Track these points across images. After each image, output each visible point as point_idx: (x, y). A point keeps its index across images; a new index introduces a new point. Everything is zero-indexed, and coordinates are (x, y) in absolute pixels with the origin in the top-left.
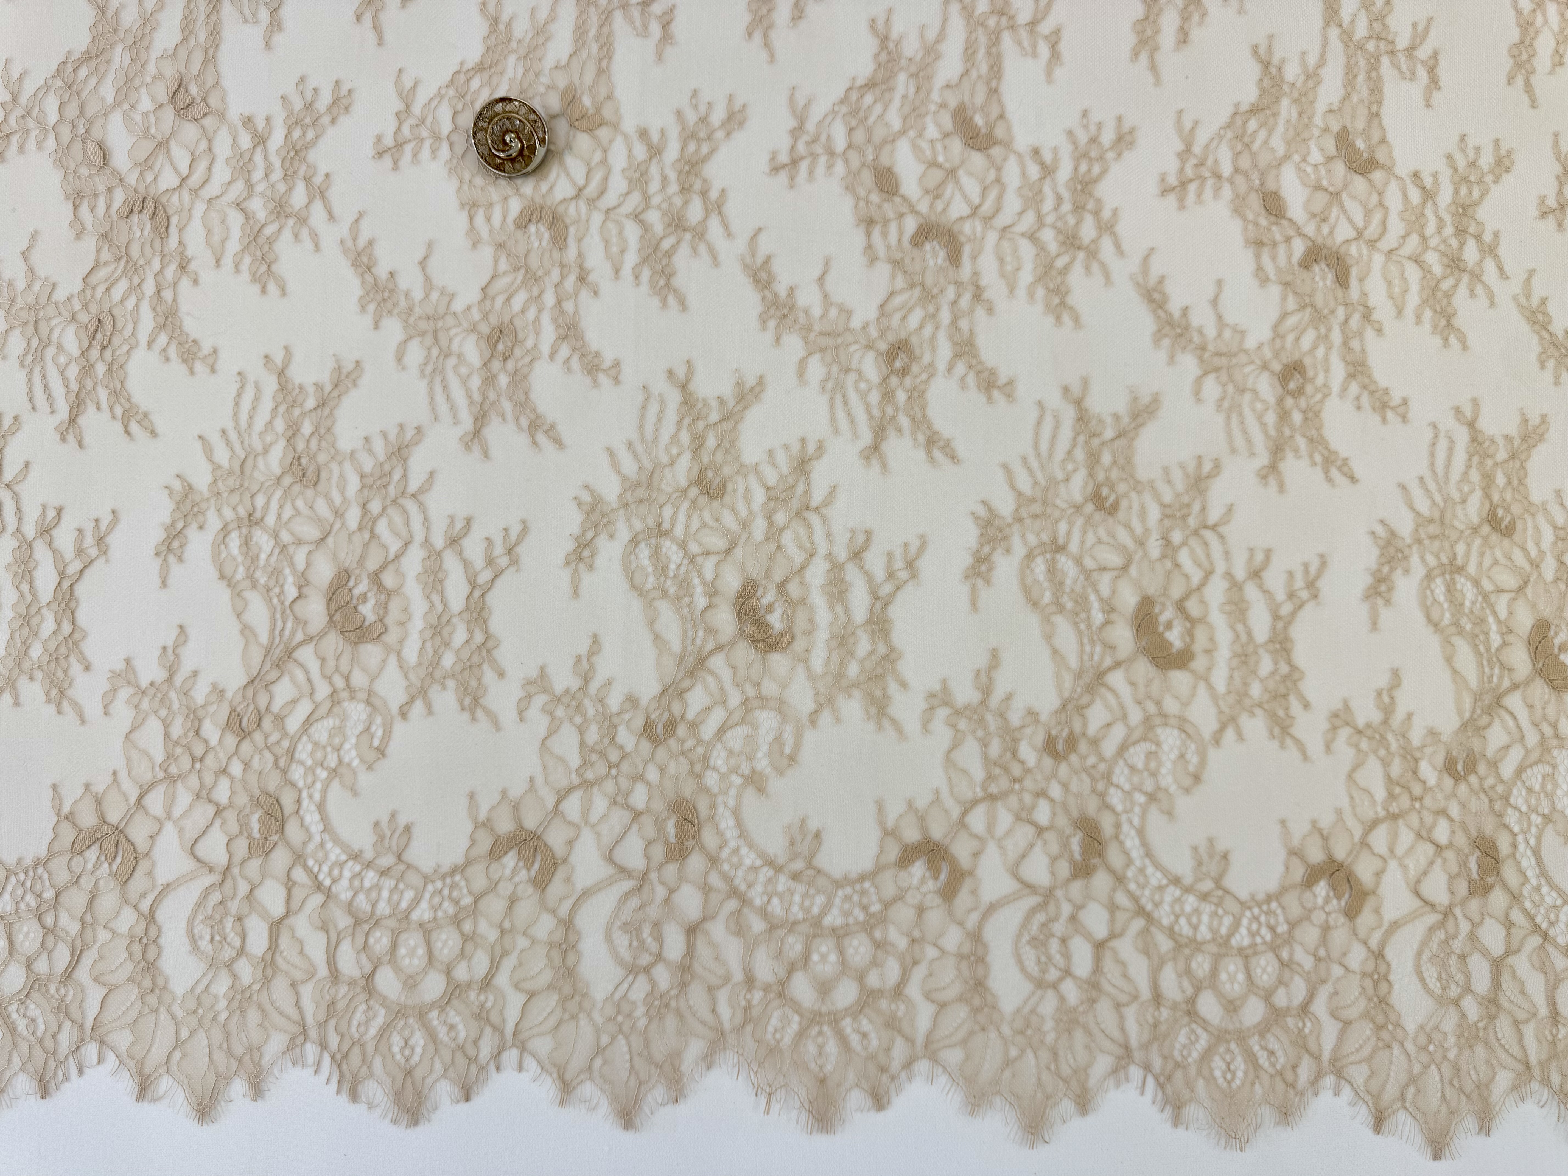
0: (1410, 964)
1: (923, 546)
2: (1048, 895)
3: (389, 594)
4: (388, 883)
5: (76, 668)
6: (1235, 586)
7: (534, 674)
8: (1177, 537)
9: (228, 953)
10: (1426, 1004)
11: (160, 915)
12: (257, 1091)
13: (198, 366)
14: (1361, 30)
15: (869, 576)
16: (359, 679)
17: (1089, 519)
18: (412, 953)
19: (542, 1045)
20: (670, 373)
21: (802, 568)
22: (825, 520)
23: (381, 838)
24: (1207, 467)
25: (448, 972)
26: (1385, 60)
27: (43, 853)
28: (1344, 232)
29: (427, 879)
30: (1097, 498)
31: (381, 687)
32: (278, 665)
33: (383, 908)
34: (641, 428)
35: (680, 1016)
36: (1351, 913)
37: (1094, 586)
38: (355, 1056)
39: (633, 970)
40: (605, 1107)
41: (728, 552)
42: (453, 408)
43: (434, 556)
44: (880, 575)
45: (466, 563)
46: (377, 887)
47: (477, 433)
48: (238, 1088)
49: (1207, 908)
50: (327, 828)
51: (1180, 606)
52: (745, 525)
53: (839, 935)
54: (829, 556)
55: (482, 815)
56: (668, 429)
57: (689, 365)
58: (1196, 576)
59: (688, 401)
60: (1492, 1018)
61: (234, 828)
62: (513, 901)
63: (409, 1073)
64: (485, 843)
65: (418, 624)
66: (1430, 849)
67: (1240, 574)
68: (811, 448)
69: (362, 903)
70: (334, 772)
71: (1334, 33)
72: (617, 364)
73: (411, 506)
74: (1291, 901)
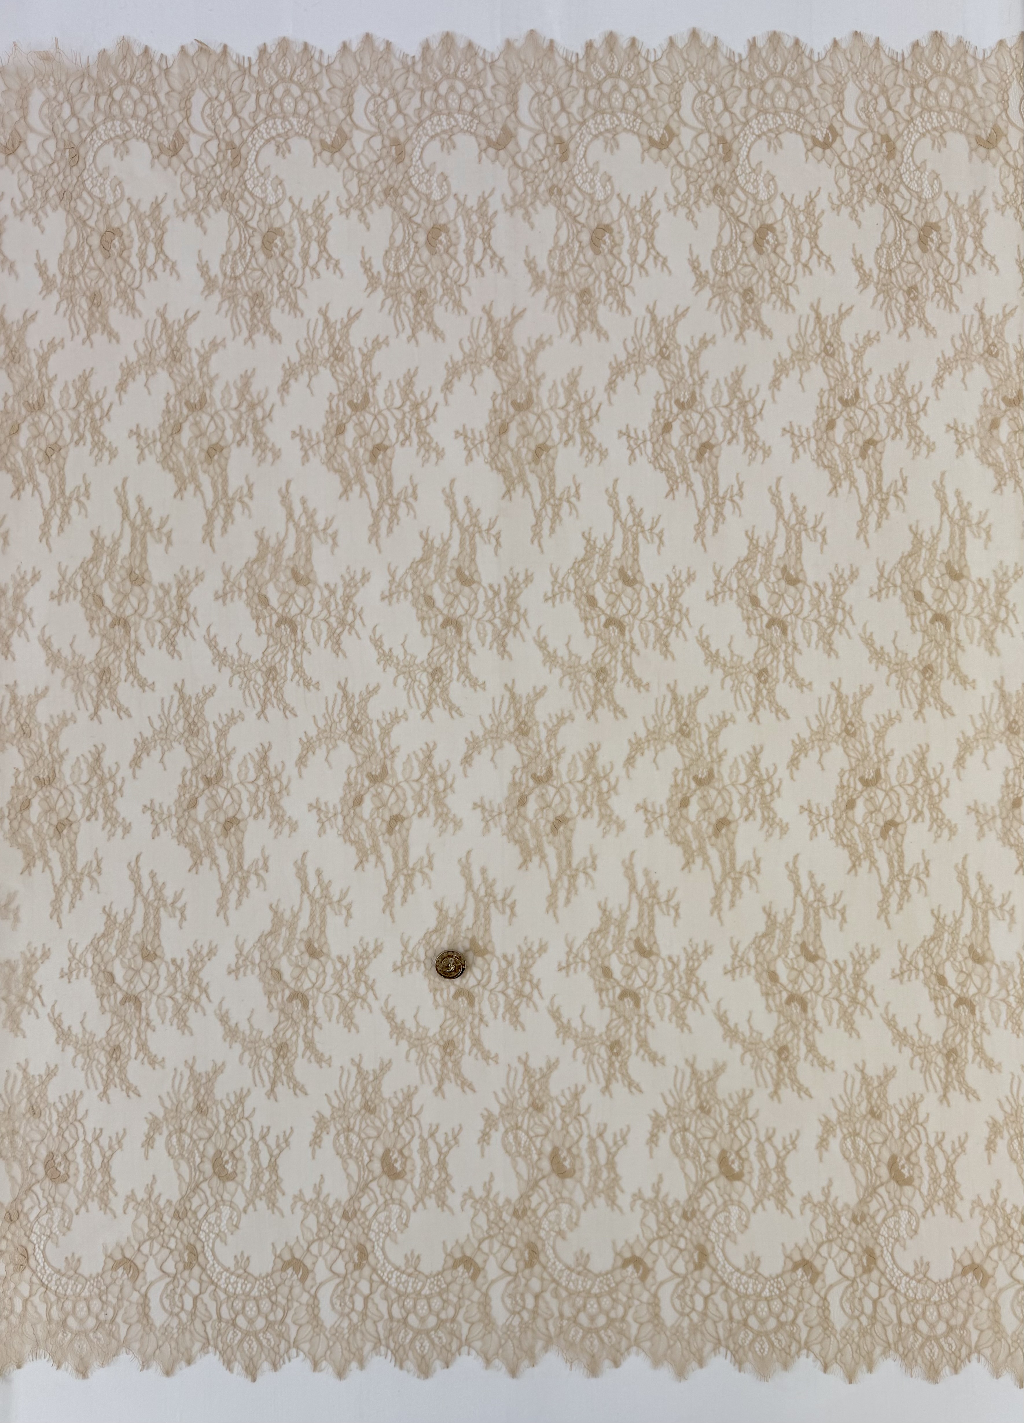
0: (838, 1303)
1: (629, 1130)
2: (685, 1278)
3: (406, 1158)
4: (411, 1280)
5: (279, 1194)
6: (760, 1144)
7: (467, 1190)
8: (735, 1123)
9: (347, 1310)
10: (844, 1319)
11: (319, 1296)
12: (362, 1366)
13: (324, 1064)
14: (811, 897)
15: (606, 1144)
16: (395, 1195)
17: (698, 1117)
18: (422, 1308)
19: (478, 1344)
20: (519, 1058)
21: (578, 1141)
22: (586, 1120)
23: (407, 1261)
24: (748, 1093)
25: (438, 1316)
26: (822, 911)
27: (270, 1271)
28: (805, 988)
29: (427, 1277)
30: (701, 1107)
31: (405, 1198)
32: (363, 1190)
33: (410, 1290)
34: (508, 1083)
35: (533, 1331)
36: (812, 1282)
37: (701, 1145)
38: (401, 1351)
39: (513, 1313)
40: (504, 1369)
41: (546, 1135)
42: (430, 1077)
43: (424, 1141)
44: (611, 1143)
45: (437, 1144)
46: (407, 1281)
47: (440, 1088)
48: (354, 1365)
49: (751, 1281)
50: (386, 1257)
51: (737, 1153)
52: (553, 1123)
53: (598, 1297)
54: (589, 1136)
55: (449, 1251)
56: (519, 1083)
57: (527, 1054)
58: (744, 1140)
59: (527, 1070)
60: (873, 1324)
61: (347, 1258)
62: (463, 1286)
63: (423, 1357)
64: (450, 1262)
65: (418, 1171)
66: (846, 1254)
67: (763, 1139)
68: (580, 1088)
69: (401, 1288)
70: (387, 1234)
71: (799, 899)
72: (497, 1055)
73: (413, 1120)
74: (787, 1277)
